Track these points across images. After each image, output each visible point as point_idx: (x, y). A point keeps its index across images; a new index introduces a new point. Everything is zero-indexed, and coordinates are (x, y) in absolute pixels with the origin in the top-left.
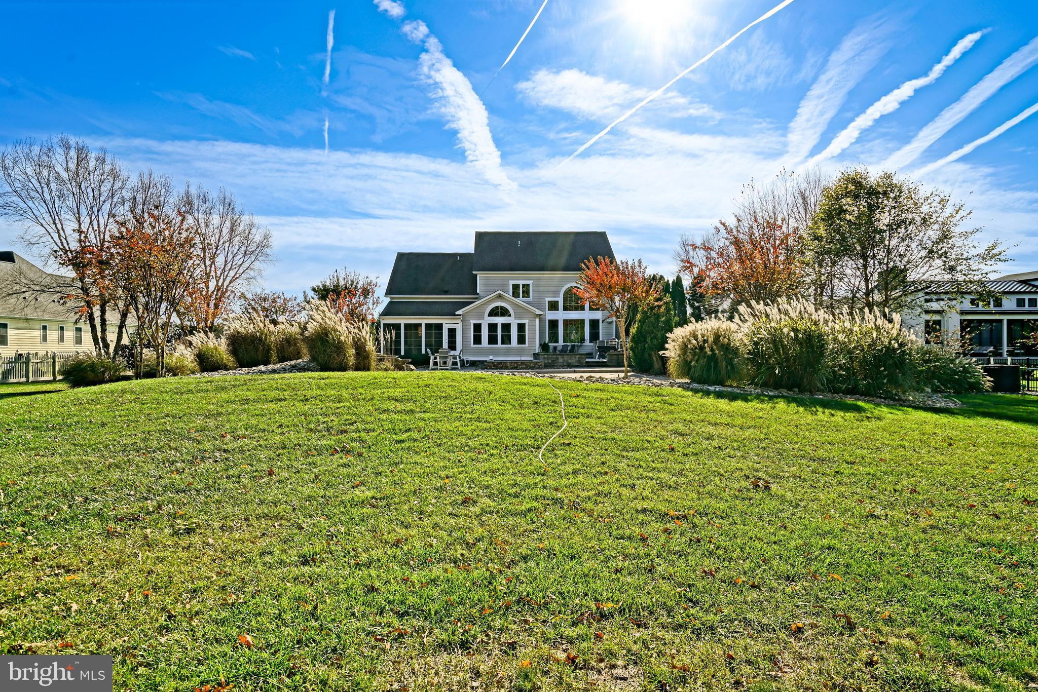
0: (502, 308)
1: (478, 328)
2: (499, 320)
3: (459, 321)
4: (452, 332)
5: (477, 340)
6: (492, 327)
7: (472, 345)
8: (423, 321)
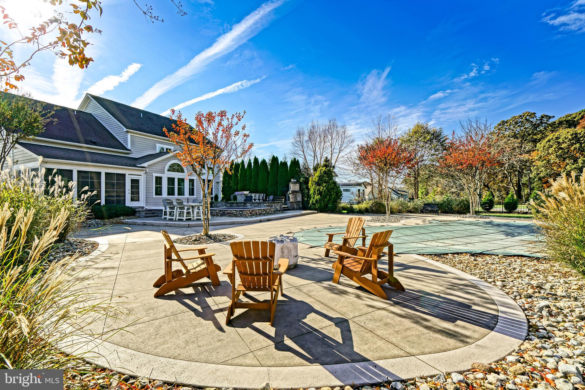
0: (178, 165)
1: (159, 180)
2: (176, 175)
3: (142, 173)
4: (135, 183)
5: (159, 192)
6: (171, 181)
7: (154, 196)
8: (104, 170)
